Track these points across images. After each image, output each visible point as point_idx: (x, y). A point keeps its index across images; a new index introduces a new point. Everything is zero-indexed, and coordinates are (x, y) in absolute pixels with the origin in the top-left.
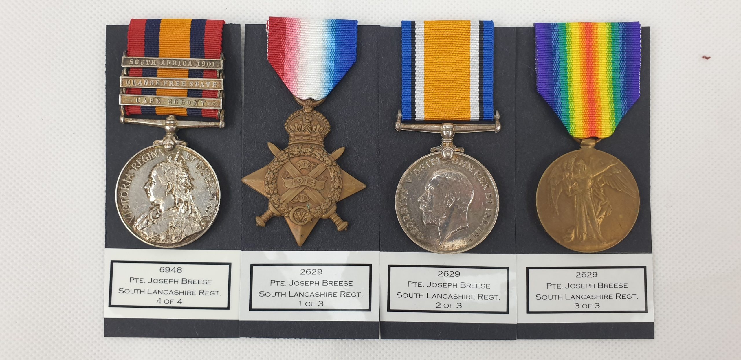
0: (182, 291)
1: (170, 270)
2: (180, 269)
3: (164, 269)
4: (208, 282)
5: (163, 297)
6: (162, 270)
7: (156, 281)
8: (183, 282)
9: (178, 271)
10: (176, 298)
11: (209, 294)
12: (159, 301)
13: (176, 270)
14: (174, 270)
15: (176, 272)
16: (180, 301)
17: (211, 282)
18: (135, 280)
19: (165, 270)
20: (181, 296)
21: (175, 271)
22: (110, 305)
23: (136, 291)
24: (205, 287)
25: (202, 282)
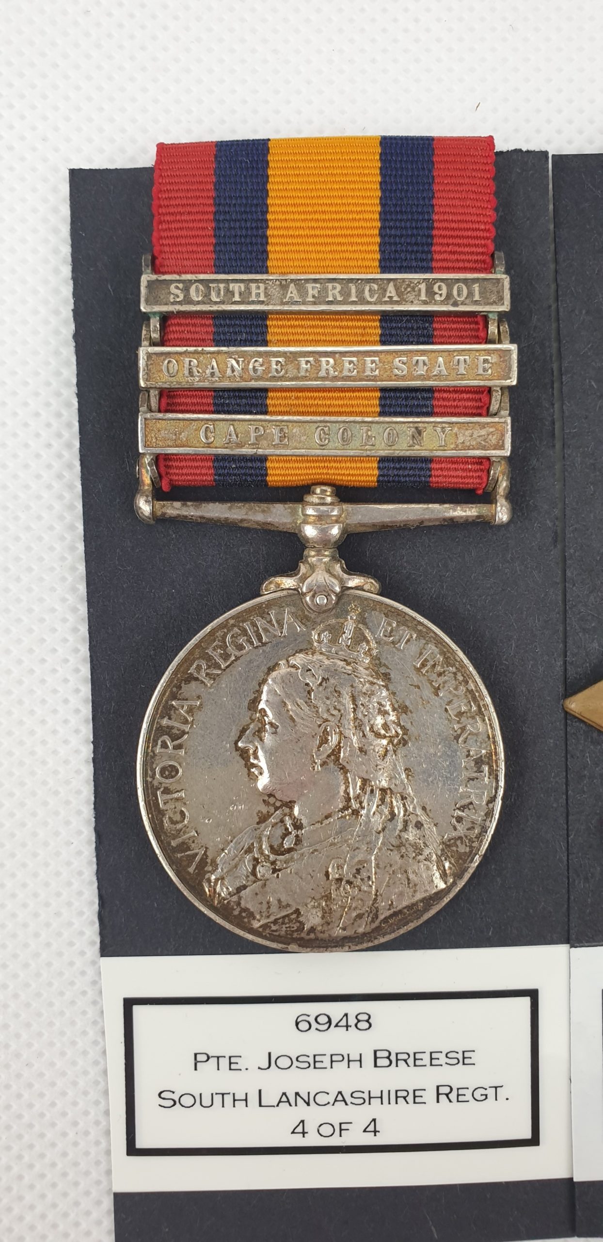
0: (376, 1093)
1: (330, 1021)
2: (366, 1017)
3: (312, 1019)
4: (464, 1059)
5: (313, 1116)
6: (304, 1026)
7: (284, 1062)
8: (380, 1062)
9: (360, 1025)
10: (359, 1116)
11: (469, 1097)
12: (300, 1129)
13: (352, 1021)
14: (343, 1023)
15: (353, 1029)
16: (373, 1127)
17: (475, 1058)
18: (213, 1061)
19: (314, 1025)
20: (375, 1110)
21: (347, 1026)
22: (132, 1150)
23: (218, 1099)
24: (456, 1076)
25: (443, 1059)
